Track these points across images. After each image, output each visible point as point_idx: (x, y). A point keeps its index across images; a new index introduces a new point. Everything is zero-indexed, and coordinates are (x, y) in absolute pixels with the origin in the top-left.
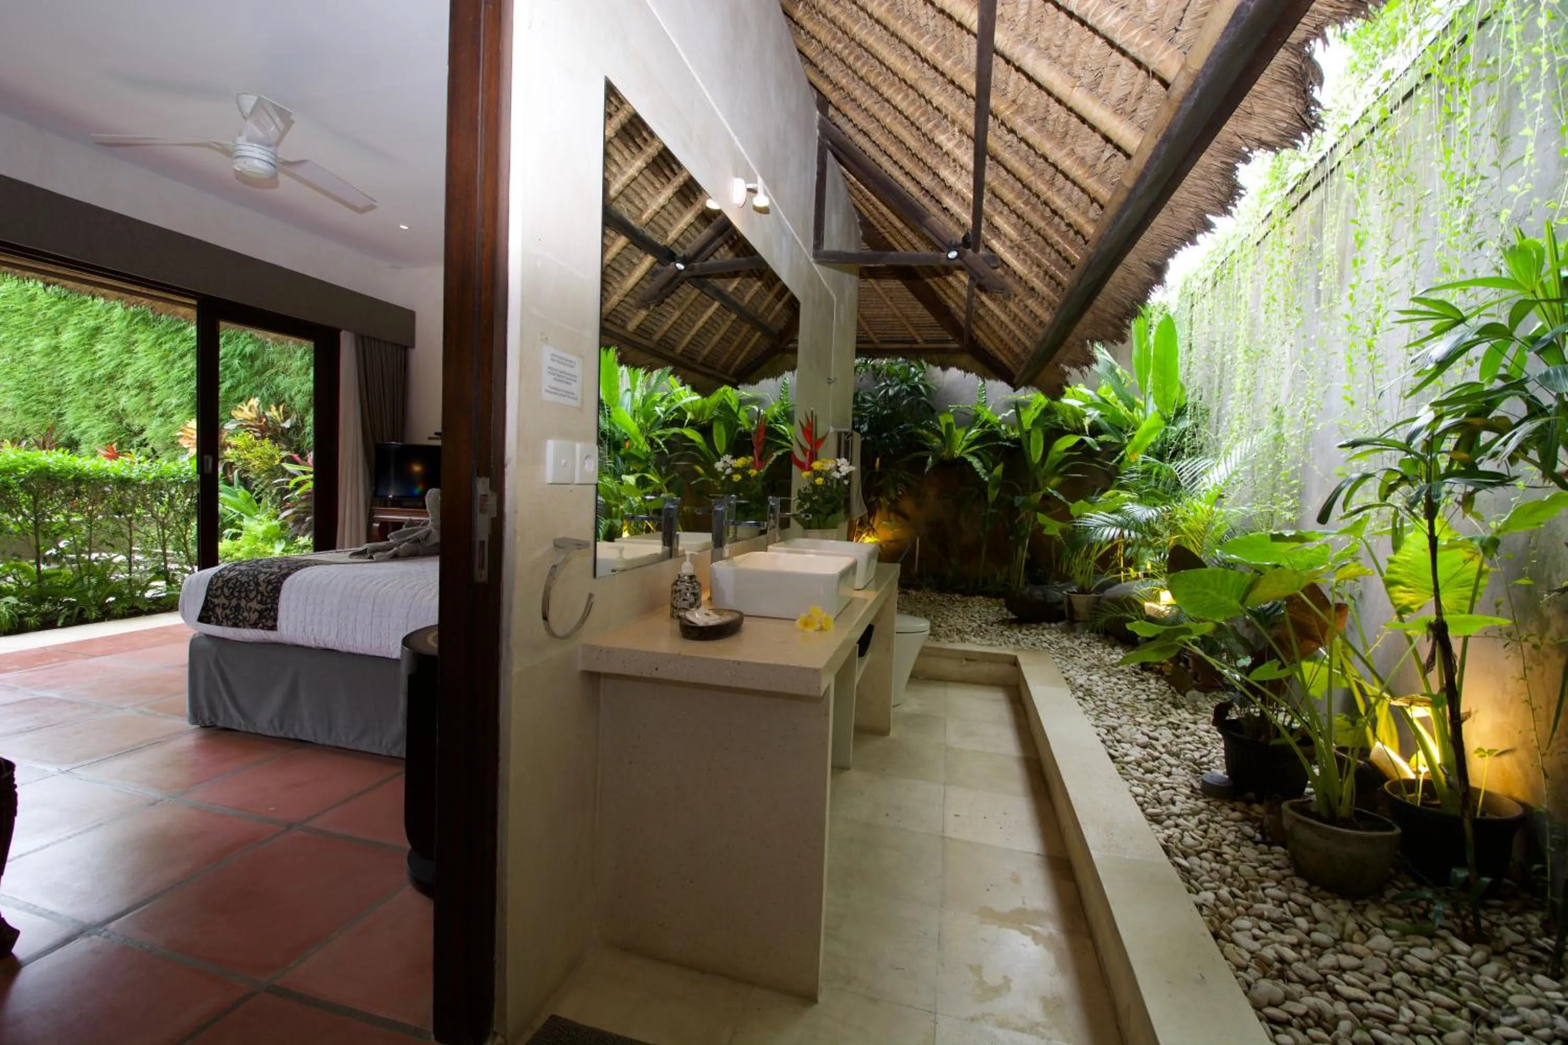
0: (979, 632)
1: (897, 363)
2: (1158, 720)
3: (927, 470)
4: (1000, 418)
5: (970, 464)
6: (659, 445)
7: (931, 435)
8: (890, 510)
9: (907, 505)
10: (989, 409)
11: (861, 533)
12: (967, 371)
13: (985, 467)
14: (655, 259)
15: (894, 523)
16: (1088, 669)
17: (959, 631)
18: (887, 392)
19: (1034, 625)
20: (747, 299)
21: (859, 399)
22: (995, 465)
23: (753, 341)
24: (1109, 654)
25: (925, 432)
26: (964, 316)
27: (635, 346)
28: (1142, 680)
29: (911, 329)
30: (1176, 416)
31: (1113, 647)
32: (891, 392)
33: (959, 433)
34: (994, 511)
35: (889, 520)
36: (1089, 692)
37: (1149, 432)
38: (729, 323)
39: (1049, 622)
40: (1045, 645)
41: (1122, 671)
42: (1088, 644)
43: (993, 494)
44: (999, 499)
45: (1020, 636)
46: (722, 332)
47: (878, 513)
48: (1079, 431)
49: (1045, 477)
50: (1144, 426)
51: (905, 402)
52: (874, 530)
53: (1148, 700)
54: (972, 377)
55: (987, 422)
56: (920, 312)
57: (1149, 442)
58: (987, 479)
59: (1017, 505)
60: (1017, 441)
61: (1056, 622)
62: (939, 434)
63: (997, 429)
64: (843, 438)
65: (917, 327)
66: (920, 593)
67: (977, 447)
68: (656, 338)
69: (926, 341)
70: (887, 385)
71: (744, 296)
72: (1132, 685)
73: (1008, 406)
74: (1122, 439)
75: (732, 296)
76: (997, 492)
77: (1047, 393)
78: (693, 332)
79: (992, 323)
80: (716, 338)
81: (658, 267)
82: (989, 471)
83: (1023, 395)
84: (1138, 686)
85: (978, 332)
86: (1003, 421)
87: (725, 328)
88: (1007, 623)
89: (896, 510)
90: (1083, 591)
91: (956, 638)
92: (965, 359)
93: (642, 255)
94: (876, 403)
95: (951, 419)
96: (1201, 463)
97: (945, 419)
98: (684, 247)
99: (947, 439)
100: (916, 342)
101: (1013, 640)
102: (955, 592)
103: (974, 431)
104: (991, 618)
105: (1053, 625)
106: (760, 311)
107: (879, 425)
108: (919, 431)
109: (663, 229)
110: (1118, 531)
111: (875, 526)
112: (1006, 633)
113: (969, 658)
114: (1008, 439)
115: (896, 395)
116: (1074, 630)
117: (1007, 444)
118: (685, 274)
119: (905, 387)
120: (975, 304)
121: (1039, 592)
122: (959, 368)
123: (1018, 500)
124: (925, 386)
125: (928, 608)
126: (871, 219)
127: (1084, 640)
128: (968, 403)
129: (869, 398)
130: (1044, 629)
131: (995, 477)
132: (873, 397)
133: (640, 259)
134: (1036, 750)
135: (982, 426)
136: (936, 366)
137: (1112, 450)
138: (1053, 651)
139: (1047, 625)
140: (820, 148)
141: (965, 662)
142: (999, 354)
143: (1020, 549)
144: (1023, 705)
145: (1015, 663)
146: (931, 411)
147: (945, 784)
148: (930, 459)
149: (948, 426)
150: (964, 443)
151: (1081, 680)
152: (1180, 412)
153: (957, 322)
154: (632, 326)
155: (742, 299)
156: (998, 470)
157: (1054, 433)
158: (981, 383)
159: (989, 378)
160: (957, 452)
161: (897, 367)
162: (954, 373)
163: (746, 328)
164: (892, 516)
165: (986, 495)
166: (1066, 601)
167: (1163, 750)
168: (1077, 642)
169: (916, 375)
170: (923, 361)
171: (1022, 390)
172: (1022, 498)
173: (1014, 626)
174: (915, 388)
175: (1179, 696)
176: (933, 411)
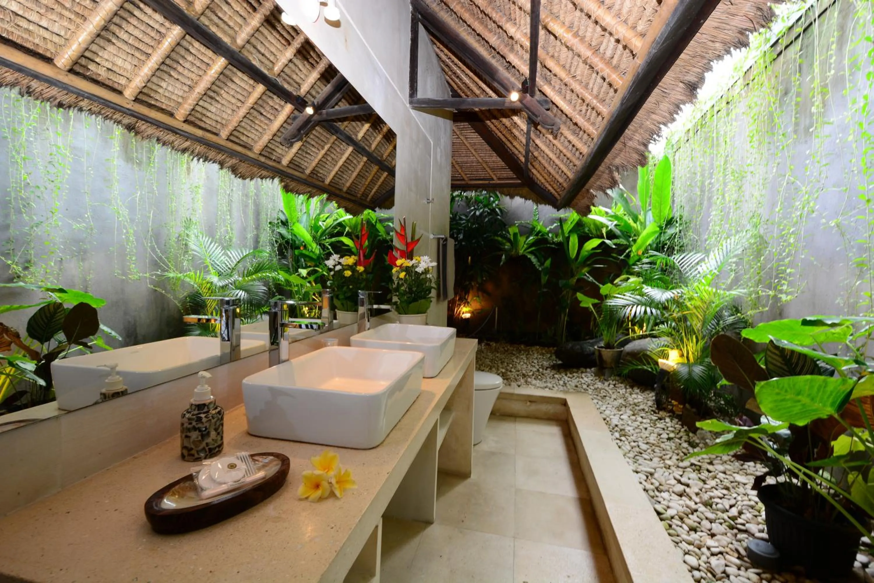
0: (539, 376)
1: (482, 195)
2: (682, 461)
3: (502, 263)
4: (548, 229)
5: (530, 259)
6: (328, 249)
7: (504, 241)
8: (479, 289)
9: (490, 287)
10: (541, 224)
11: (460, 305)
12: (526, 199)
13: (539, 261)
14: (293, 107)
15: (481, 298)
16: (619, 408)
17: (524, 376)
18: (475, 213)
19: (575, 370)
20: (373, 146)
21: (458, 218)
22: (545, 260)
23: (382, 178)
24: (631, 394)
25: (500, 239)
26: (523, 159)
27: (293, 178)
28: (660, 419)
29: (489, 171)
30: (666, 225)
31: (632, 387)
32: (478, 213)
33: (522, 240)
34: (545, 290)
35: (478, 297)
36: (623, 433)
37: (649, 236)
38: (362, 164)
39: (586, 368)
40: (585, 386)
41: (643, 410)
42: (614, 385)
43: (544, 279)
44: (549, 281)
45: (566, 378)
46: (358, 170)
47: (471, 292)
48: (601, 236)
49: (578, 268)
50: (644, 234)
51: (487, 219)
52: (468, 303)
53: (669, 439)
54: (530, 203)
55: (540, 232)
56: (495, 159)
57: (648, 243)
58: (540, 269)
59: (560, 285)
60: (560, 244)
61: (590, 368)
62: (509, 240)
63: (546, 237)
64: (441, 242)
65: (493, 169)
66: (498, 344)
67: (533, 248)
68: (308, 172)
69: (499, 179)
70: (475, 209)
71: (371, 144)
72: (654, 423)
73: (552, 221)
74: (629, 241)
75: (361, 143)
76: (547, 278)
77: (578, 212)
78: (337, 168)
79: (543, 162)
80: (355, 174)
81: (296, 112)
82: (542, 264)
83: (562, 214)
84: (658, 425)
85: (534, 171)
86: (550, 231)
87: (360, 167)
88: (556, 368)
89: (482, 290)
90: (608, 346)
91: (522, 381)
92: (526, 190)
93: (283, 103)
94: (468, 221)
95: (516, 230)
96: (694, 257)
97: (512, 230)
98: (314, 97)
99: (514, 243)
100: (492, 179)
101: (561, 382)
102: (521, 343)
103: (531, 238)
104: (546, 364)
105: (588, 370)
106: (384, 157)
107: (470, 234)
108: (496, 238)
109: (297, 83)
110: (643, 308)
111: (469, 300)
112: (556, 376)
113: (532, 400)
114: (553, 243)
115: (481, 214)
116: (603, 374)
117: (553, 246)
118: (316, 117)
119: (486, 209)
120: (532, 149)
121: (578, 347)
122: (521, 197)
123: (561, 283)
124: (500, 209)
125: (503, 356)
126: (459, 91)
127: (611, 382)
128: (527, 219)
129: (464, 218)
130: (582, 372)
131: (547, 268)
132: (467, 216)
133: (282, 107)
134: (588, 491)
135: (537, 235)
136: (506, 195)
137: (622, 249)
138: (590, 391)
139: (584, 370)
140: (413, 20)
141: (529, 403)
142: (547, 185)
143: (563, 316)
144: (572, 439)
145: (564, 403)
146: (503, 225)
147: (514, 538)
148: (504, 257)
149: (515, 235)
150: (525, 246)
151: (615, 421)
152: (670, 223)
153: (520, 165)
154: (285, 162)
155: (370, 147)
156: (548, 263)
157: (584, 239)
158: (535, 207)
159: (541, 204)
160: (521, 252)
161: (482, 198)
162: (518, 201)
163: (375, 168)
164: (480, 293)
165: (540, 280)
166: (597, 353)
167: (697, 500)
168: (606, 384)
169: (494, 202)
170: (498, 193)
171: (562, 211)
172: (564, 282)
173: (561, 370)
174: (493, 210)
175: (691, 435)
176: (505, 225)
